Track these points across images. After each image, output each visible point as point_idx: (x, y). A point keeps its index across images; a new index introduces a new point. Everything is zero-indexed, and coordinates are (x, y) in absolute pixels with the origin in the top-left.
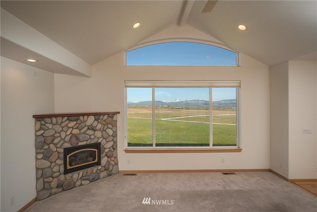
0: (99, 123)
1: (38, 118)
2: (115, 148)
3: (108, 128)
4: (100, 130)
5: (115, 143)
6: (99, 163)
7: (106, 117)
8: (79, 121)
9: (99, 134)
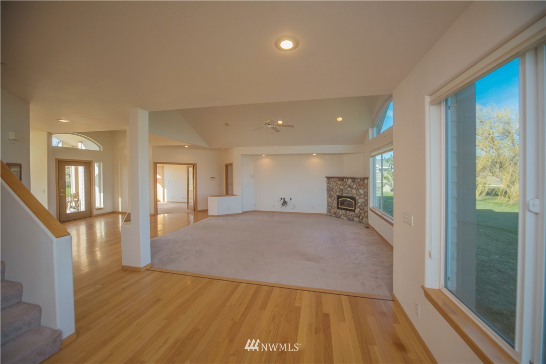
0: (354, 184)
1: (328, 178)
3: (360, 188)
4: (355, 189)
5: (367, 200)
7: (359, 180)
9: (354, 191)
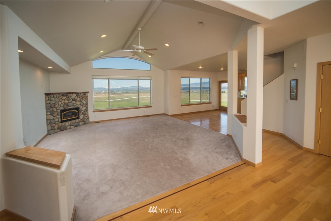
0: (78, 97)
1: (47, 94)
2: (87, 110)
3: (83, 100)
4: (79, 101)
5: (87, 108)
6: (78, 118)
7: (82, 94)
8: (68, 97)
9: (78, 103)
